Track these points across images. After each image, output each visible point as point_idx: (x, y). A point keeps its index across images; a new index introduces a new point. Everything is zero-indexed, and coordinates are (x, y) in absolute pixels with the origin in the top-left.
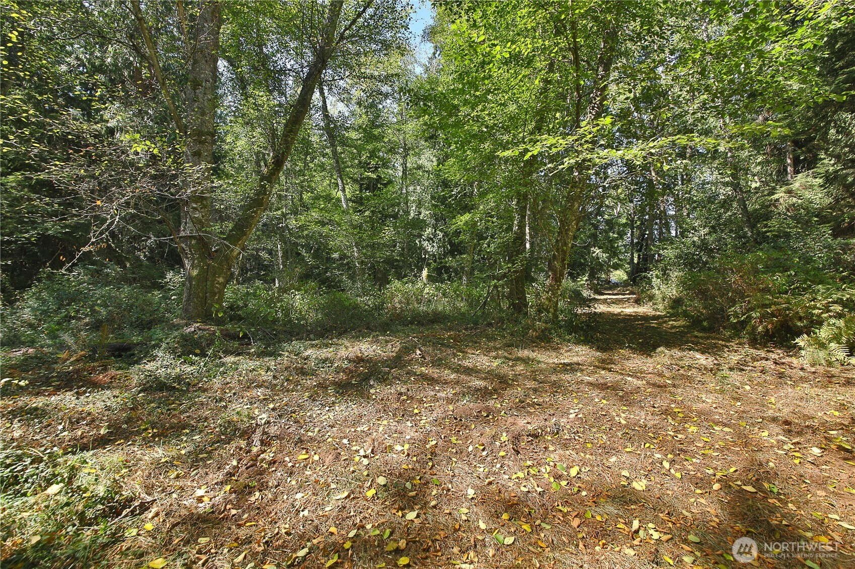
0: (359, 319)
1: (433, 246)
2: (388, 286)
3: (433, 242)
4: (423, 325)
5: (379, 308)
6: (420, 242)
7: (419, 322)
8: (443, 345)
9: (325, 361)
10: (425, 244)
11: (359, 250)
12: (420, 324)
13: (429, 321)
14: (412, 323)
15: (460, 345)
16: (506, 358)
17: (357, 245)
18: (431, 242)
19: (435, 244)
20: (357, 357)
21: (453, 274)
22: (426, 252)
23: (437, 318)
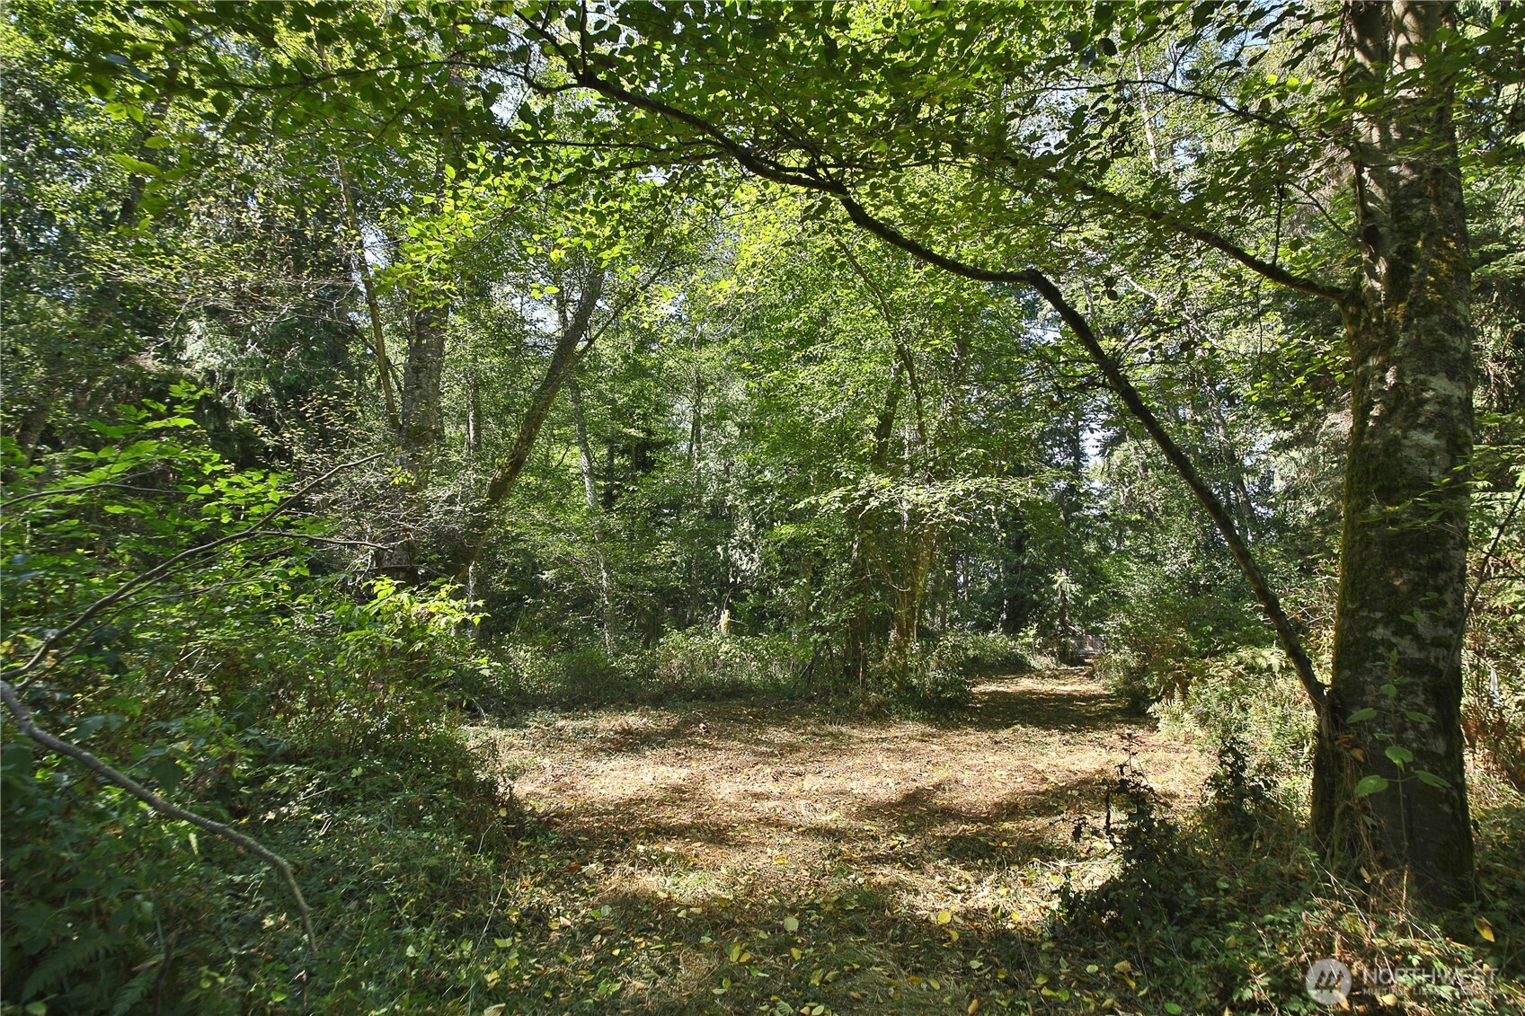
0: (619, 689)
1: (752, 560)
2: (661, 640)
3: (753, 551)
4: (714, 700)
5: (646, 674)
6: (725, 550)
7: (708, 696)
8: (736, 720)
9: (585, 731)
10: (736, 555)
11: (611, 576)
12: (710, 698)
13: (724, 694)
14: (696, 696)
15: (760, 720)
16: (814, 734)
17: (608, 566)
18: (748, 551)
19: (756, 556)
20: (624, 729)
21: (786, 620)
22: (738, 571)
23: (737, 691)
